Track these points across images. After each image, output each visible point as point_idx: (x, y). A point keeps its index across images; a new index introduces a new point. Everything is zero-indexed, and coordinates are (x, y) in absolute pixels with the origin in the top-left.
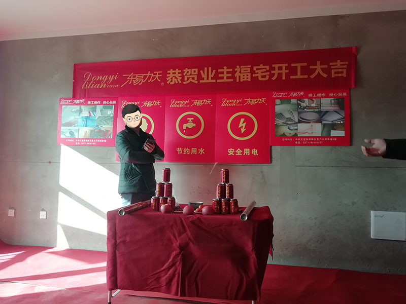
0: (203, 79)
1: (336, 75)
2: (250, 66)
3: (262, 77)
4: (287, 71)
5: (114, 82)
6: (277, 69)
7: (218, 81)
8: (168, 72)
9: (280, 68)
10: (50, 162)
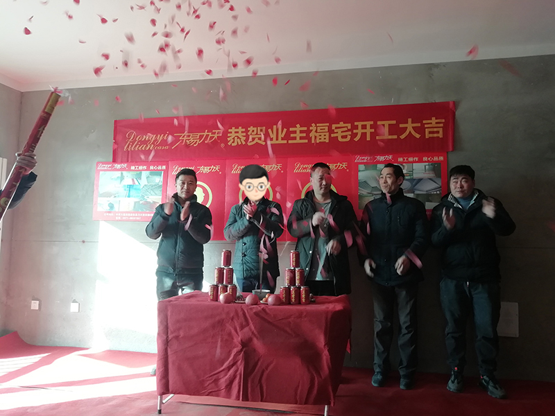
0: (272, 139)
1: (431, 135)
2: (328, 124)
3: (343, 137)
4: (373, 130)
5: (163, 143)
6: (360, 127)
7: (290, 142)
8: (229, 130)
9: (364, 127)
10: (84, 242)
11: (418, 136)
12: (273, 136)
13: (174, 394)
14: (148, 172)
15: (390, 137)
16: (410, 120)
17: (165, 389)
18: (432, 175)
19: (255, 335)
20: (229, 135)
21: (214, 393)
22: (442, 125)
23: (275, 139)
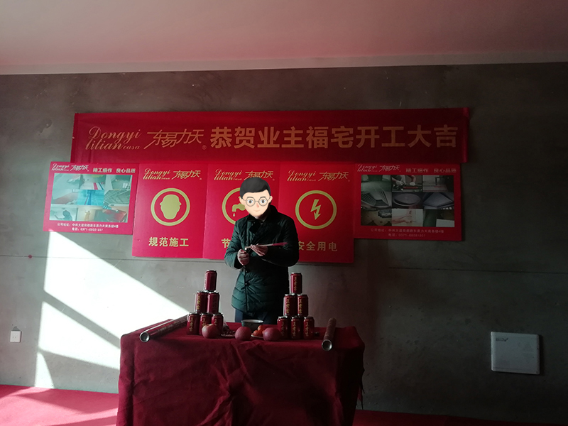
0: (262, 143)
1: (443, 144)
2: (327, 128)
3: (344, 143)
4: (378, 137)
5: (133, 142)
6: (363, 132)
7: (283, 146)
8: (213, 131)
9: (368, 132)
10: (30, 257)
11: (428, 144)
12: (264, 138)
14: (114, 176)
15: (397, 145)
16: (419, 127)
18: (443, 189)
19: (248, 380)
20: (212, 136)
22: (455, 133)
23: (266, 142)
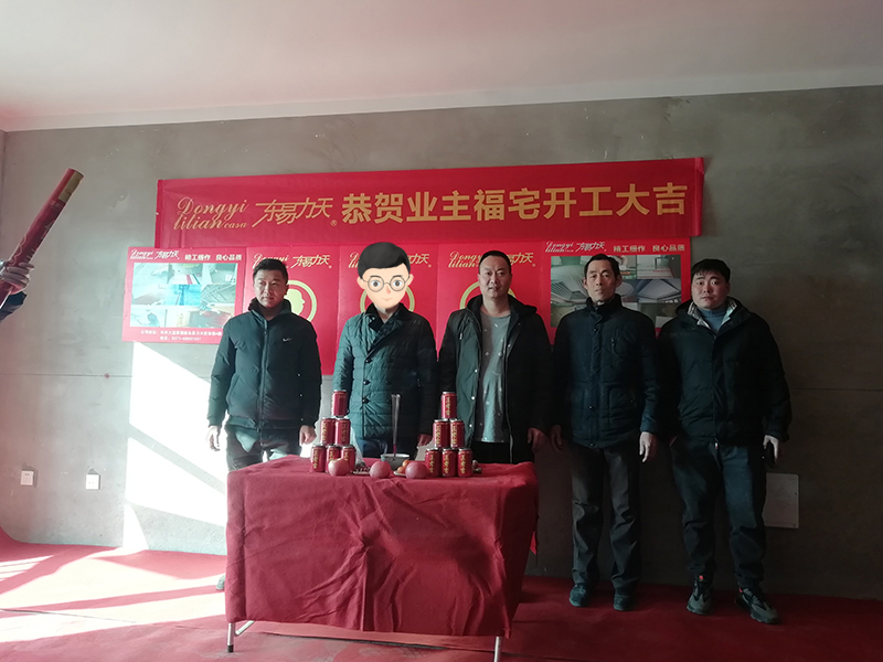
0: (413, 214)
1: (666, 211)
2: (503, 191)
3: (526, 212)
4: (574, 202)
5: (238, 218)
6: (554, 197)
7: (443, 218)
9: (560, 196)
10: (107, 376)
11: (645, 211)
12: (415, 208)
13: (255, 620)
14: (213, 265)
15: (602, 213)
16: (632, 186)
17: (239, 612)
18: (666, 274)
19: (385, 526)
20: (344, 206)
21: (318, 619)
22: (682, 195)
23: (418, 213)
